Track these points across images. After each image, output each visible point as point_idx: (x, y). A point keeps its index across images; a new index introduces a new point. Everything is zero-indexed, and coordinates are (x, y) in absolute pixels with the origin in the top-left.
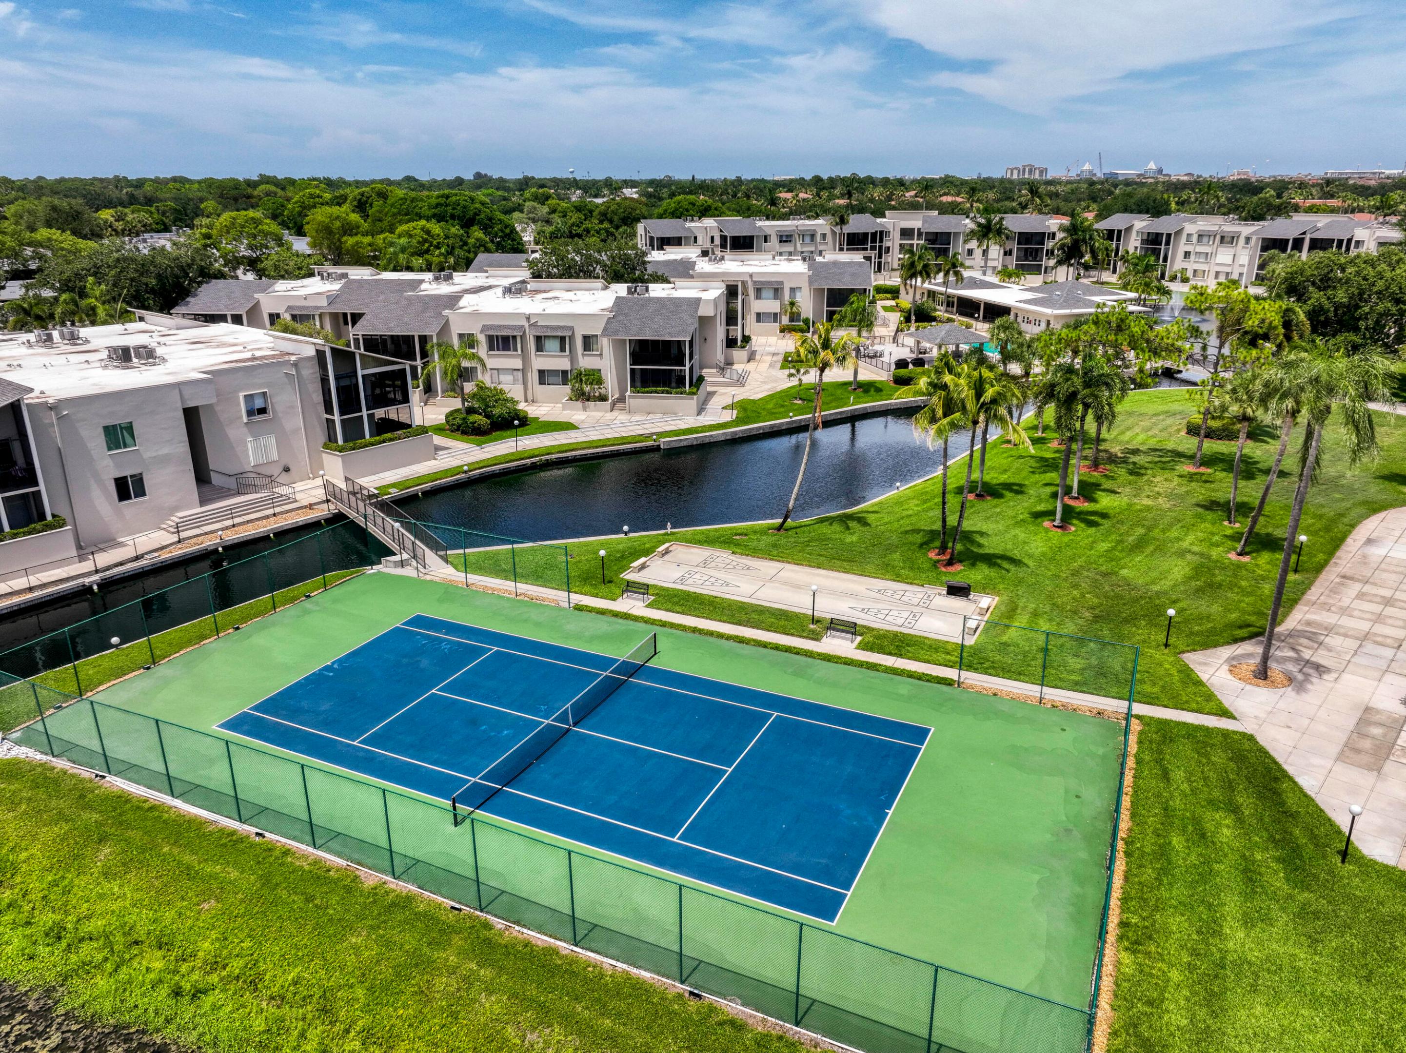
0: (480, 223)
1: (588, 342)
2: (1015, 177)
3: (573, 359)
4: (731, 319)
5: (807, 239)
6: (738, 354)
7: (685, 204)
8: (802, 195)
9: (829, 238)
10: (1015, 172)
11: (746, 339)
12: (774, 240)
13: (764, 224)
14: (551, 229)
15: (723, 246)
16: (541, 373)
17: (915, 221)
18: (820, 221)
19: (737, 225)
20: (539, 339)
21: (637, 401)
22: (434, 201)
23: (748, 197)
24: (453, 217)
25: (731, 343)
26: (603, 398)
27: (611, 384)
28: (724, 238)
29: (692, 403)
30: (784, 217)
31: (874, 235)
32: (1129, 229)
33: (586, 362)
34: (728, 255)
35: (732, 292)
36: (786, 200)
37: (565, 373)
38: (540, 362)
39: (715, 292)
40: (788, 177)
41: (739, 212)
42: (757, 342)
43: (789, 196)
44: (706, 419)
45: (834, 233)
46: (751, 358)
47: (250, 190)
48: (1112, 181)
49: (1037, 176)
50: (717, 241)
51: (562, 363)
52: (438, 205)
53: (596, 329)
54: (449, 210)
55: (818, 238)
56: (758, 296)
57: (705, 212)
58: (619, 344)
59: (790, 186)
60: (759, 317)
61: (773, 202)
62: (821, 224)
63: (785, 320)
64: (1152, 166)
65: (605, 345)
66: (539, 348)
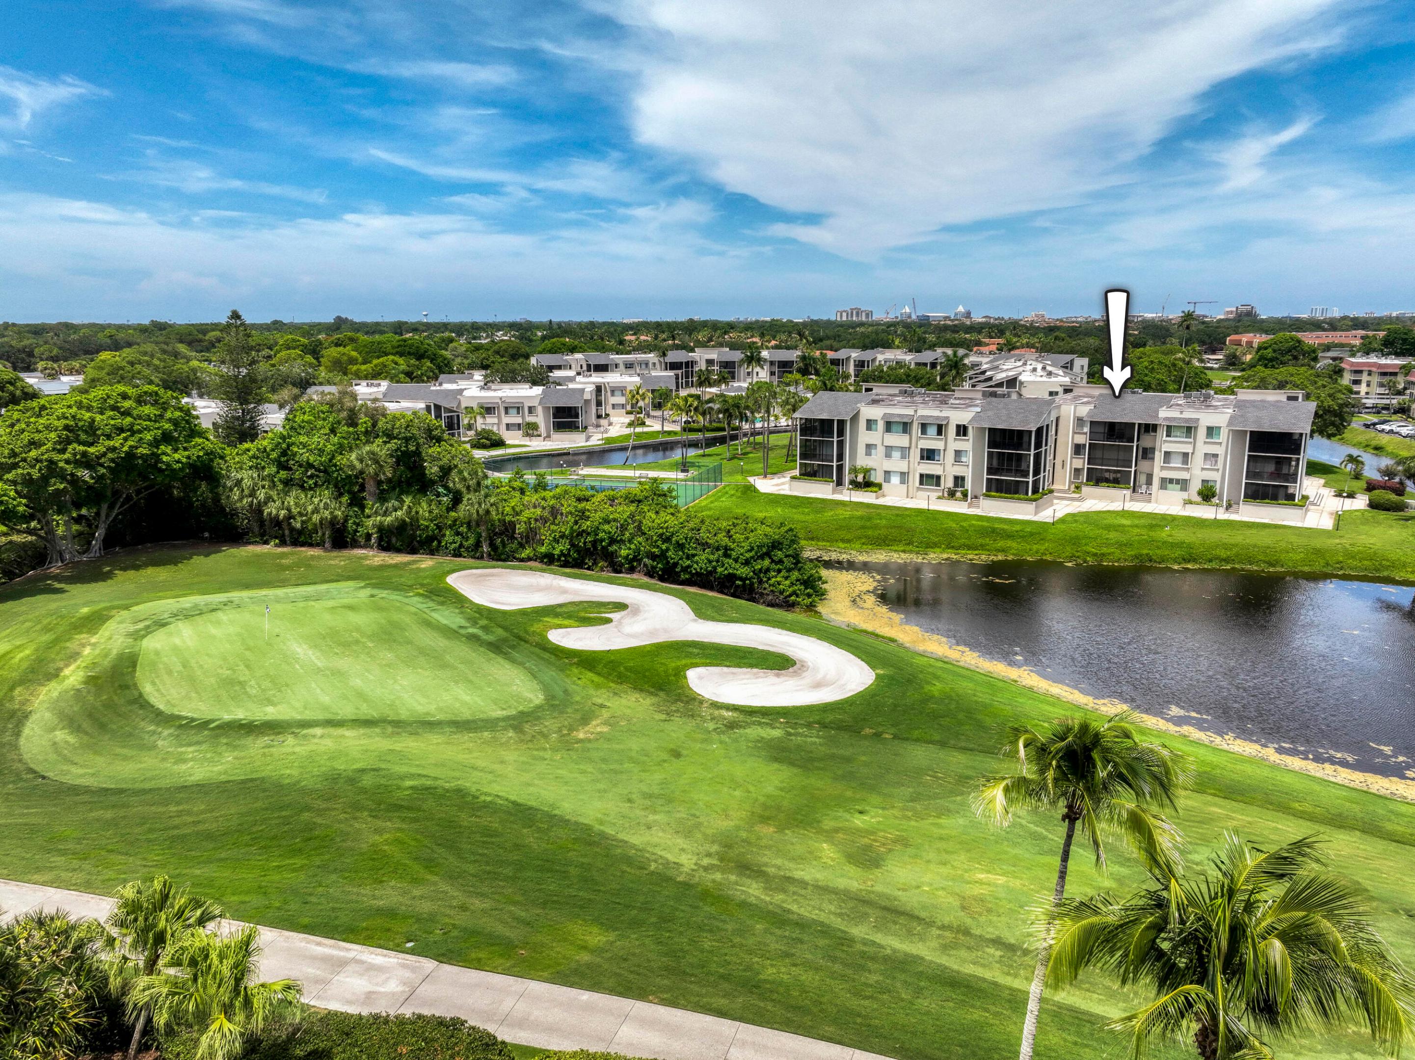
0: (428, 357)
1: (531, 410)
2: (844, 318)
3: (523, 417)
4: (599, 404)
5: (643, 366)
6: (603, 422)
7: (559, 345)
8: (643, 338)
9: (658, 365)
10: (844, 314)
11: (607, 415)
12: (622, 366)
13: (614, 357)
14: (469, 361)
15: (589, 370)
16: (507, 425)
17: (713, 355)
18: (652, 355)
19: (598, 358)
20: (506, 409)
21: (556, 436)
22: (395, 344)
23: (602, 339)
24: (409, 353)
25: (599, 417)
26: (539, 436)
27: (542, 429)
28: (589, 366)
29: (583, 436)
30: (629, 353)
31: (687, 363)
32: (848, 359)
33: (530, 419)
34: (594, 374)
35: (598, 389)
36: (630, 341)
37: (519, 425)
38: (506, 420)
39: (590, 388)
40: (636, 320)
41: (597, 349)
42: (613, 419)
43: (633, 338)
44: (588, 444)
45: (660, 362)
46: (610, 424)
47: (200, 336)
48: (924, 323)
49: (864, 319)
50: (585, 368)
51: (519, 420)
52: (399, 346)
53: (535, 403)
54: (407, 349)
55: (650, 365)
56: (613, 395)
57: (573, 350)
58: (546, 409)
59: (636, 328)
60: (614, 406)
61: (621, 342)
62: (652, 357)
63: (629, 408)
64: (961, 309)
65: (540, 410)
66: (507, 413)
